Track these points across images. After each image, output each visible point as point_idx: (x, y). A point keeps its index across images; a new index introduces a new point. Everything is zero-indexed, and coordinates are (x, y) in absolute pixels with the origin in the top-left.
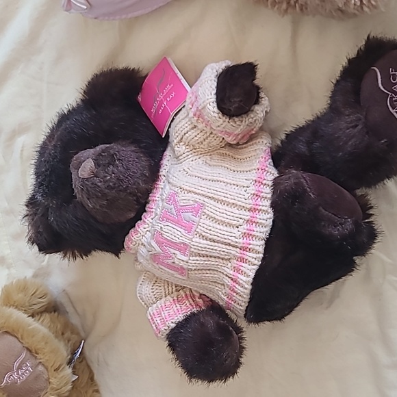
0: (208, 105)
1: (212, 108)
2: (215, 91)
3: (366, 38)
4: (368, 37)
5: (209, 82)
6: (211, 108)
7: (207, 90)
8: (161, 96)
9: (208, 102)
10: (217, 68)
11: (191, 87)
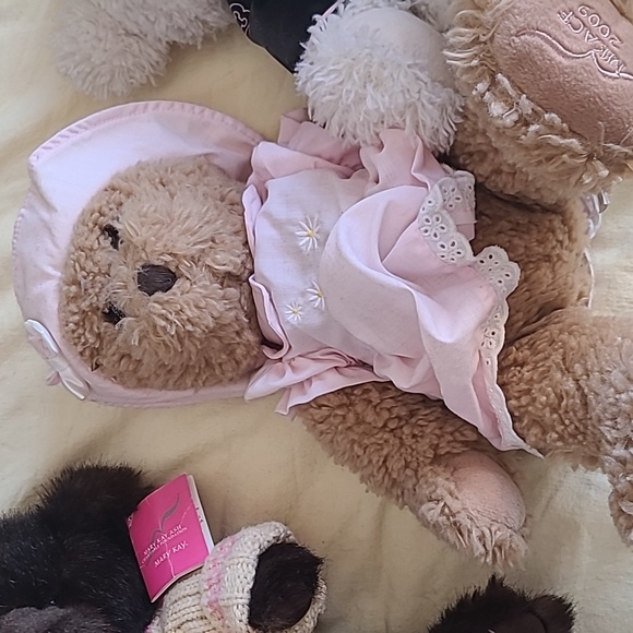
0: (235, 607)
1: (240, 613)
2: (251, 586)
3: (490, 576)
4: (494, 577)
5: (245, 566)
6: (238, 613)
7: (238, 581)
8: (164, 539)
9: (235, 601)
10: (261, 540)
11: (215, 544)
